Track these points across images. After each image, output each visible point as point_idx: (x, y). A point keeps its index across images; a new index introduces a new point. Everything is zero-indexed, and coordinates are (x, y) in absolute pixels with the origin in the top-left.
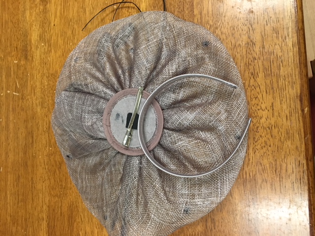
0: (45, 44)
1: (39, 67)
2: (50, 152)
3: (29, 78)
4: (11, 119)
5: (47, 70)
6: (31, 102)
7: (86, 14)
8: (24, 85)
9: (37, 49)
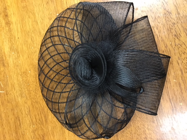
0: (15, 53)
1: (14, 69)
2: (34, 128)
3: (9, 79)
4: (2, 111)
5: (20, 70)
6: (13, 95)
7: (38, 25)
8: (6, 85)
9: (10, 58)
